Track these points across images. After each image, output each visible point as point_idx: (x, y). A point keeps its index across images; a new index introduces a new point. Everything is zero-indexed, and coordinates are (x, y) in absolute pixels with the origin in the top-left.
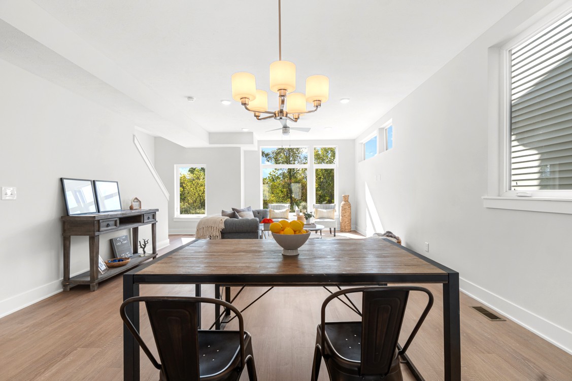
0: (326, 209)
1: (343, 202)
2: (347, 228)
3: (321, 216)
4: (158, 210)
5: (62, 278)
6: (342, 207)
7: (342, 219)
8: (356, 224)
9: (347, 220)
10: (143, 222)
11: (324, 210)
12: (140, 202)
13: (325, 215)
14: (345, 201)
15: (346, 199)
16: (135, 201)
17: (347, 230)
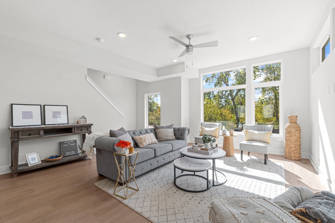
0: (258, 131)
1: (288, 124)
2: (292, 155)
3: (252, 138)
4: (92, 125)
5: (10, 165)
6: (287, 129)
7: (287, 144)
8: (310, 151)
9: (293, 145)
10: (74, 133)
11: (256, 132)
12: (86, 119)
13: (257, 138)
14: (291, 123)
15: (293, 120)
16: (83, 118)
17: (294, 158)
